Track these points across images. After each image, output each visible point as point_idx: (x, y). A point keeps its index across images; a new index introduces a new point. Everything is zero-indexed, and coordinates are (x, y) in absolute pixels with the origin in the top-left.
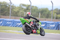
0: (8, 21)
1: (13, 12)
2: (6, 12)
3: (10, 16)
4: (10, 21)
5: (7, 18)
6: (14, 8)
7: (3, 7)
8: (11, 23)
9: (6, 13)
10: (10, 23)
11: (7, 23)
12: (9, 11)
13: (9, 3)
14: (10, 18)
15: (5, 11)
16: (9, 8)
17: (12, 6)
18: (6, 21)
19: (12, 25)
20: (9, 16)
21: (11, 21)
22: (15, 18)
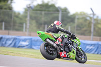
0: (89, 44)
1: (97, 29)
2: (85, 29)
3: (92, 37)
4: (91, 45)
5: (87, 39)
6: (99, 22)
7: (81, 21)
8: (94, 48)
9: (86, 31)
10: (91, 47)
11: (87, 47)
12: (91, 27)
13: (91, 14)
14: (91, 39)
15: (83, 27)
16: (90, 23)
17: (95, 20)
18: (85, 44)
19: (95, 51)
20: (90, 35)
21: (94, 45)
22: (100, 39)
